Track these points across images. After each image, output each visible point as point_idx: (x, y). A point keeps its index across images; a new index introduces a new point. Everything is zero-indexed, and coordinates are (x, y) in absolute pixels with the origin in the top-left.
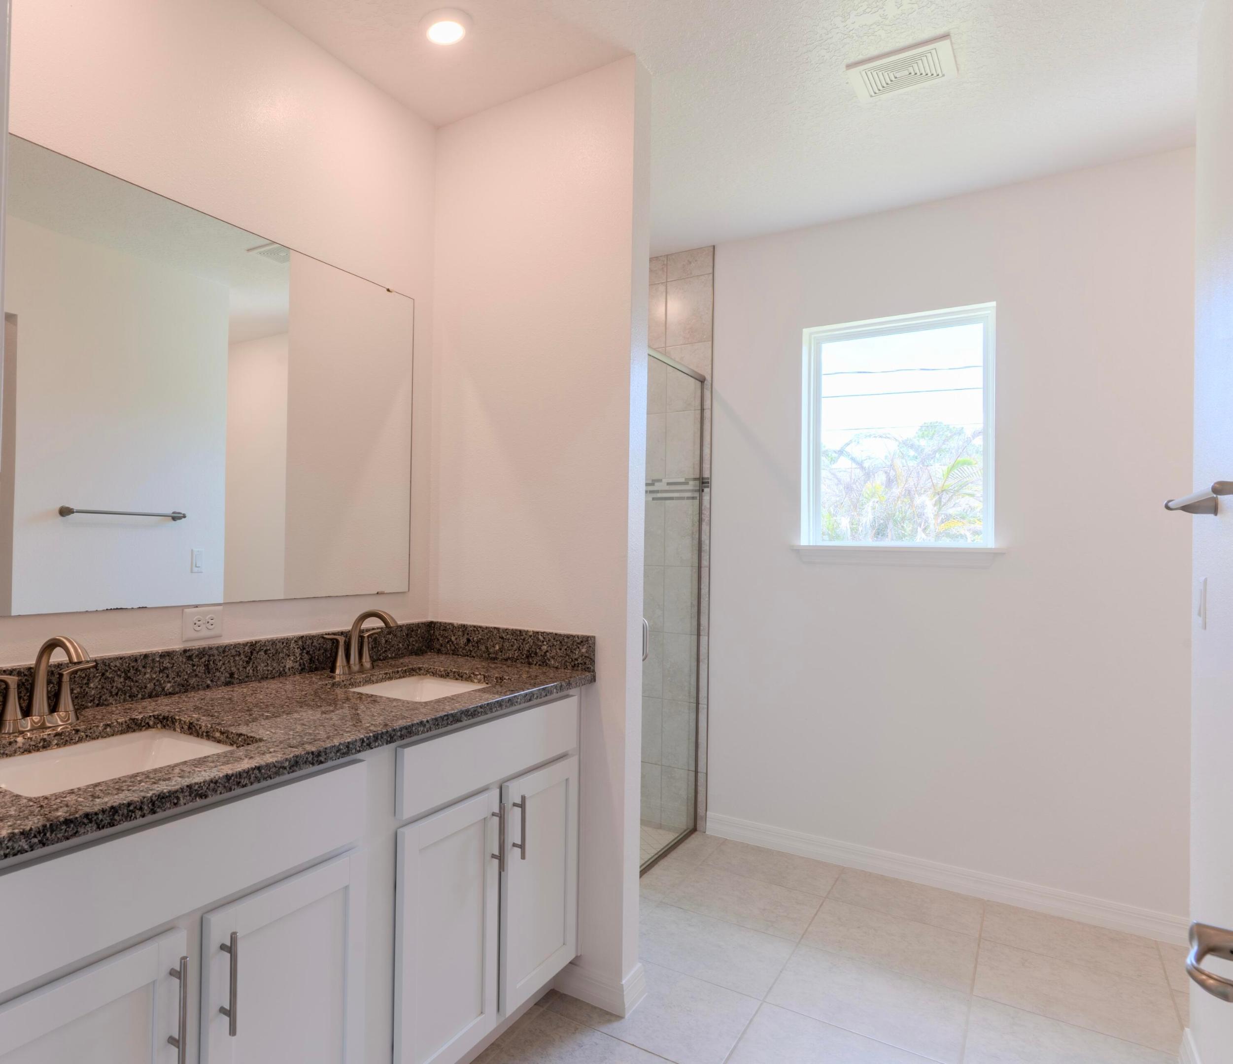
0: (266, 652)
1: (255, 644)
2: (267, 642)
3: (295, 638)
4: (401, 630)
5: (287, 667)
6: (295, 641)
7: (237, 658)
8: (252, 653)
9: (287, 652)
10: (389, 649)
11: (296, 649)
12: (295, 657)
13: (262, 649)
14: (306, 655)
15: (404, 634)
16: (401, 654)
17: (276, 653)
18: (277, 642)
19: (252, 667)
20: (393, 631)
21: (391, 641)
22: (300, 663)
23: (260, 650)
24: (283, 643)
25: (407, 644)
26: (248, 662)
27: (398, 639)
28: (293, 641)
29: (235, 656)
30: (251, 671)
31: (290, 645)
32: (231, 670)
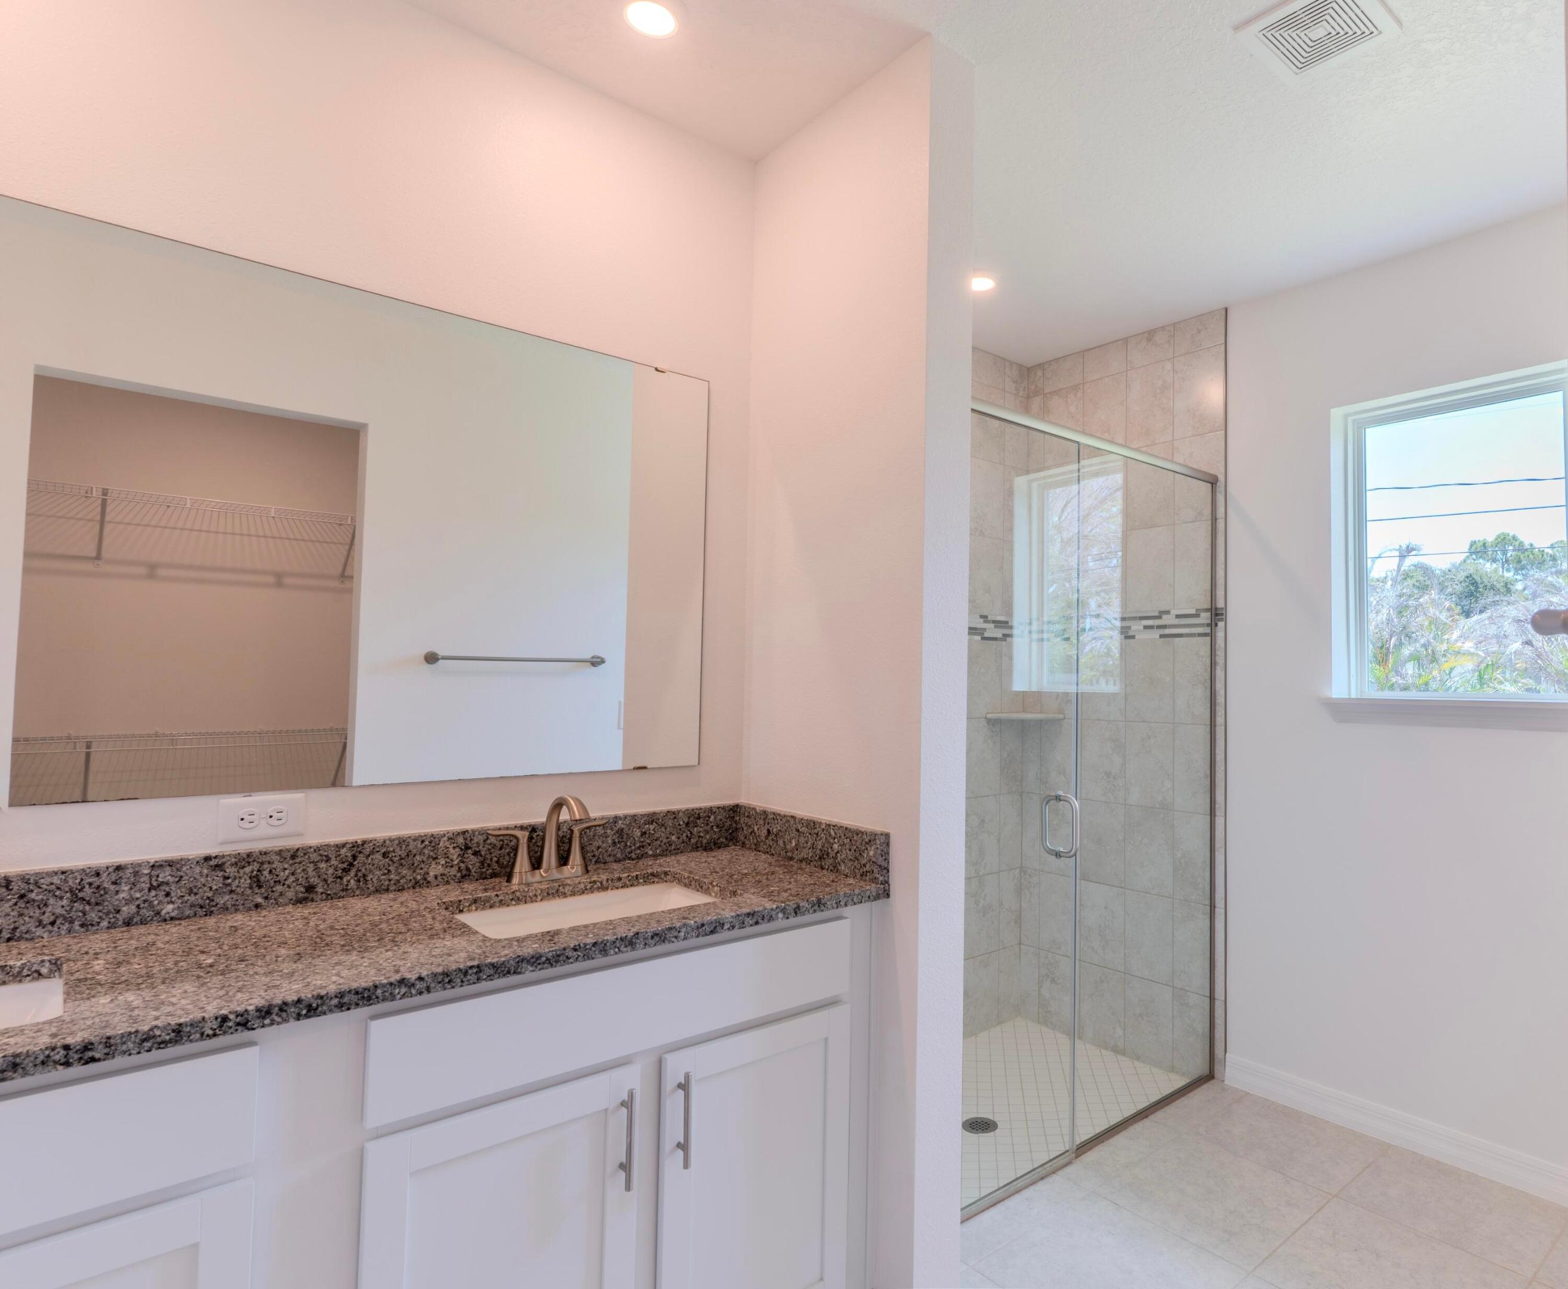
0: (385, 855)
1: (363, 845)
2: (387, 842)
3: (450, 835)
4: (675, 818)
5: (432, 874)
6: (449, 839)
7: (323, 865)
8: (354, 857)
9: (432, 853)
10: (649, 845)
11: (451, 850)
12: (448, 860)
13: (378, 851)
14: (472, 857)
15: (681, 823)
16: (675, 849)
17: (408, 855)
18: (409, 840)
19: (356, 875)
20: (659, 819)
21: (653, 832)
22: (459, 868)
23: (372, 852)
24: (423, 842)
25: (687, 836)
26: (346, 871)
27: (668, 829)
28: (446, 838)
29: (318, 862)
30: (352, 881)
31: (439, 844)
32: (309, 882)
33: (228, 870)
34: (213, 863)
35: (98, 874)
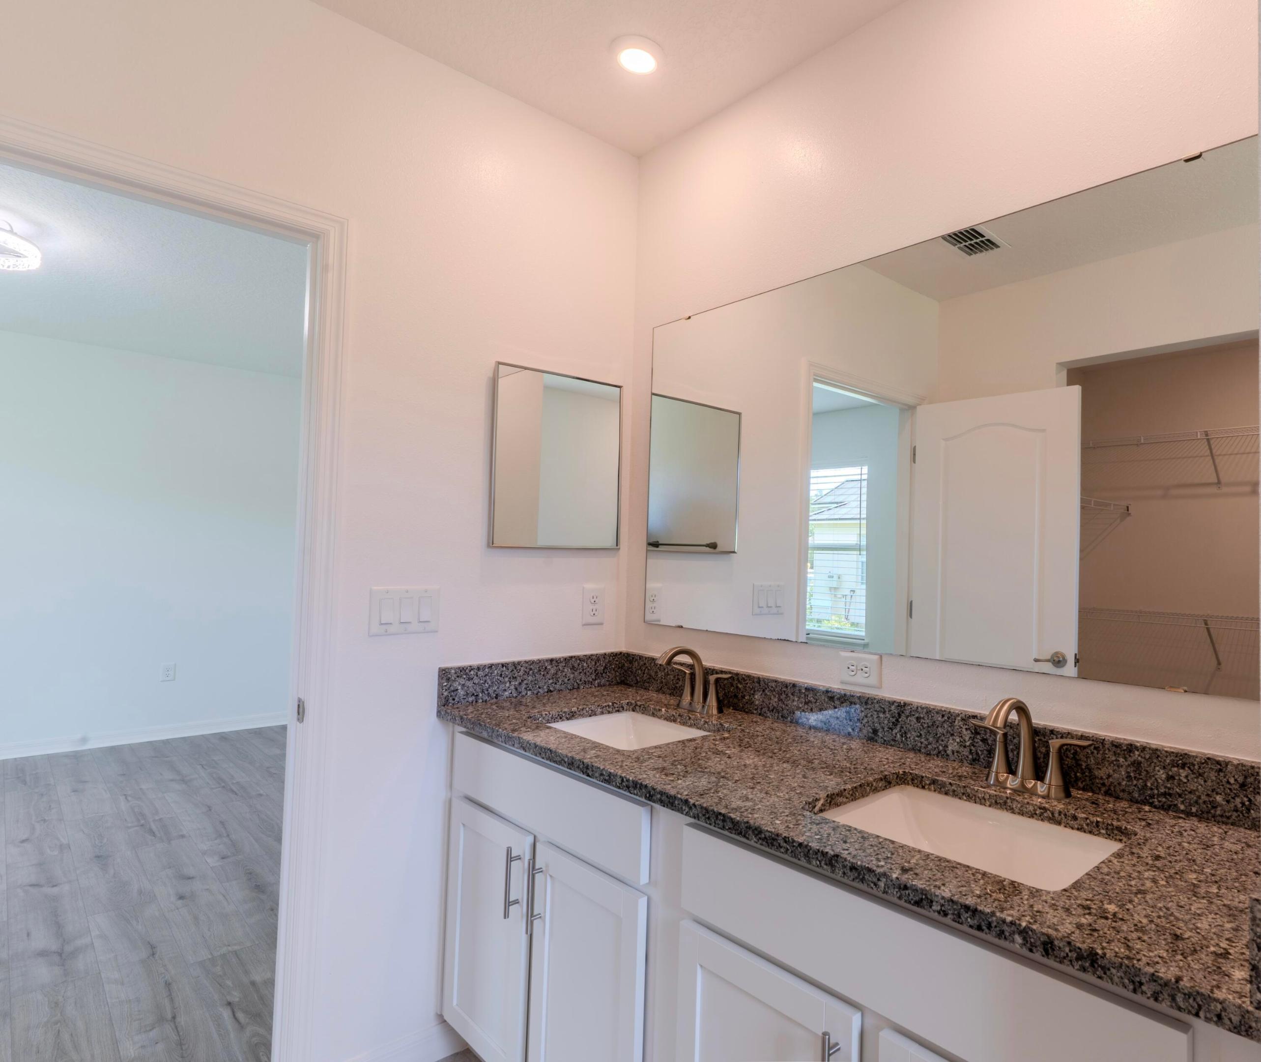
0: (918, 719)
1: (904, 706)
2: (919, 708)
3: (963, 715)
4: (1220, 770)
5: (950, 748)
6: (963, 719)
7: (881, 715)
8: (899, 715)
9: (949, 729)
10: (1180, 796)
11: (964, 730)
12: (962, 740)
13: (914, 715)
14: (980, 743)
15: (1232, 781)
16: (1222, 816)
17: (933, 725)
18: (933, 711)
19: (901, 731)
20: (1194, 765)
21: (1185, 780)
22: (971, 750)
23: (911, 715)
24: (943, 716)
25: (1243, 804)
26: (895, 724)
27: (1209, 783)
28: (959, 718)
29: (879, 711)
30: (898, 736)
31: (954, 722)
32: (874, 726)
33: (836, 702)
34: (830, 695)
35: (787, 687)
